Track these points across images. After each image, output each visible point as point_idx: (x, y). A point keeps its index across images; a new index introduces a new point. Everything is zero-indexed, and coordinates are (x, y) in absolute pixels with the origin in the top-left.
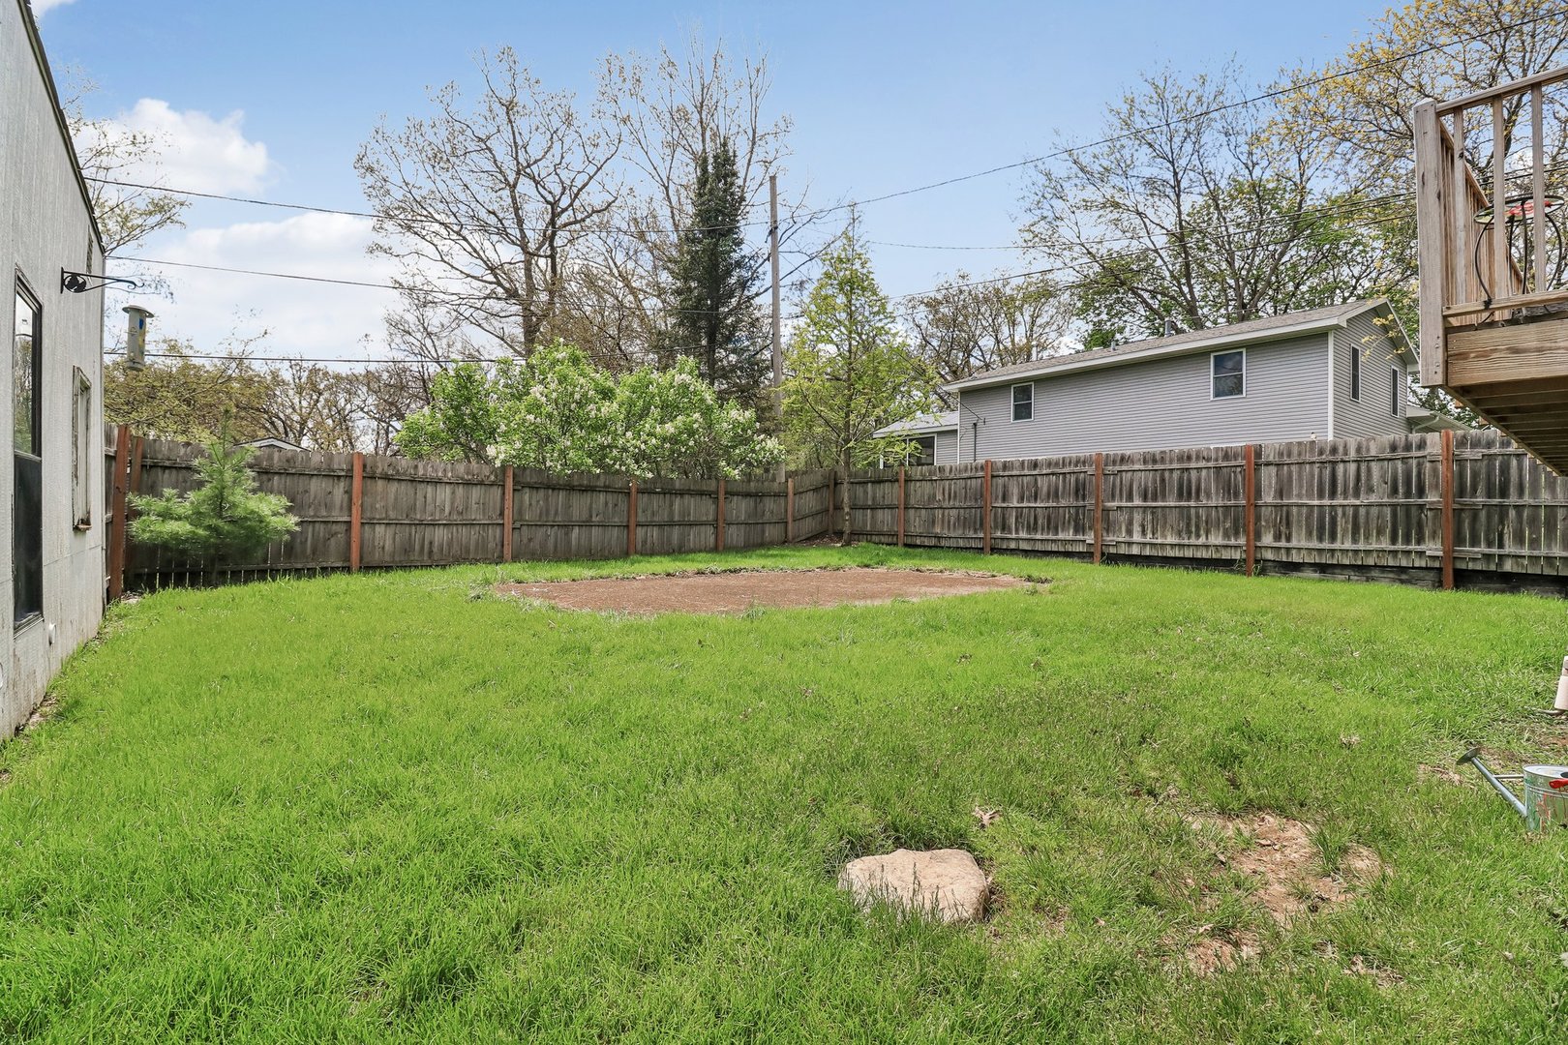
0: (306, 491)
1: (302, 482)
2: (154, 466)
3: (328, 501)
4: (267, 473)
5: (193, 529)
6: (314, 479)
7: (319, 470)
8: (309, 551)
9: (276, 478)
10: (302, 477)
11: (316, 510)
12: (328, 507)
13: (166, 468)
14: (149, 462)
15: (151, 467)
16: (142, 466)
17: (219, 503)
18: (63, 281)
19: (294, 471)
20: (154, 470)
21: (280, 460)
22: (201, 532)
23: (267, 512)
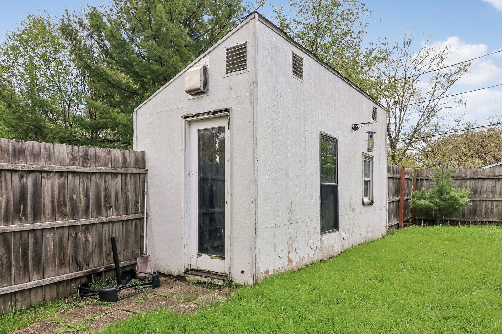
0: (482, 186)
1: (480, 183)
2: (421, 179)
3: (493, 190)
4: (464, 179)
5: (429, 203)
6: (486, 181)
7: (489, 176)
8: (483, 213)
9: (468, 181)
10: (480, 180)
11: (487, 195)
12: (493, 194)
13: (425, 180)
14: (419, 178)
15: (420, 180)
16: (417, 180)
17: (441, 192)
18: (352, 128)
19: (476, 178)
20: (421, 181)
21: (470, 173)
22: (431, 204)
23: (458, 196)
